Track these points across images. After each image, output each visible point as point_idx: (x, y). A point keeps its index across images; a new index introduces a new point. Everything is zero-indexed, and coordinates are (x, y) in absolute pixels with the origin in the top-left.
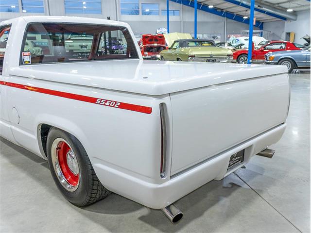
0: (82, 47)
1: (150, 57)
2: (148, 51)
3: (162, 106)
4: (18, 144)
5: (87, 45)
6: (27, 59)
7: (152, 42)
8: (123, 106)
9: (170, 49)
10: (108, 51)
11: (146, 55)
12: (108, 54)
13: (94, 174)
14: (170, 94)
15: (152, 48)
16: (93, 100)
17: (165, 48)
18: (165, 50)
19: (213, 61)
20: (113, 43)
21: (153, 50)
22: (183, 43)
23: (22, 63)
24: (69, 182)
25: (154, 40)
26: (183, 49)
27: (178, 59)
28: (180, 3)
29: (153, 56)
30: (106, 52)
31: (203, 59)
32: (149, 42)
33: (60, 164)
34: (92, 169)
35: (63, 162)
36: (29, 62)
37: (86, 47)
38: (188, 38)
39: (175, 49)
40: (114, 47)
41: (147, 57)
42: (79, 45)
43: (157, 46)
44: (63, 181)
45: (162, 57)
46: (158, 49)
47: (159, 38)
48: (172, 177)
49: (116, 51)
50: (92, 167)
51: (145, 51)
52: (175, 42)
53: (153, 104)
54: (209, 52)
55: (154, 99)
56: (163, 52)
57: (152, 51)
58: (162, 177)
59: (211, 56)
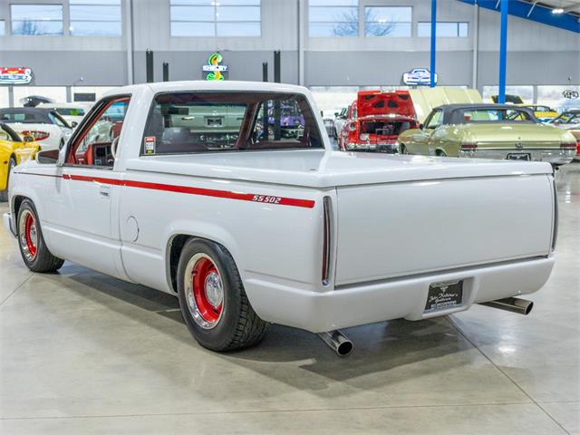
0: (210, 122)
1: (373, 146)
2: (371, 132)
3: (327, 199)
4: (129, 281)
5: (223, 117)
6: (150, 146)
7: (383, 109)
8: (285, 201)
9: (421, 127)
10: (271, 131)
11: (365, 142)
12: (271, 137)
13: (243, 294)
14: (336, 187)
15: (380, 124)
16: (249, 197)
17: (413, 125)
18: (412, 130)
19: (525, 158)
20: (285, 110)
21: (384, 129)
22: (453, 114)
23: (143, 152)
24: (205, 318)
25: (386, 104)
26: (457, 129)
27: (438, 153)
28: (473, 3)
29: (384, 143)
30: (266, 134)
31: (498, 153)
32: (374, 109)
33: (195, 290)
34: (242, 287)
35: (199, 289)
36: (153, 151)
37: (219, 122)
38: (472, 102)
39: (433, 128)
40: (287, 119)
41: (368, 145)
42: (205, 117)
43: (396, 119)
44: (197, 316)
45: (403, 146)
46: (398, 127)
47: (401, 100)
48: (336, 288)
49: (290, 131)
50: (241, 284)
51: (362, 131)
52: (435, 110)
53: (317, 197)
54: (514, 138)
55: (319, 192)
56: (407, 134)
57: (381, 133)
58: (324, 284)
59: (519, 146)
